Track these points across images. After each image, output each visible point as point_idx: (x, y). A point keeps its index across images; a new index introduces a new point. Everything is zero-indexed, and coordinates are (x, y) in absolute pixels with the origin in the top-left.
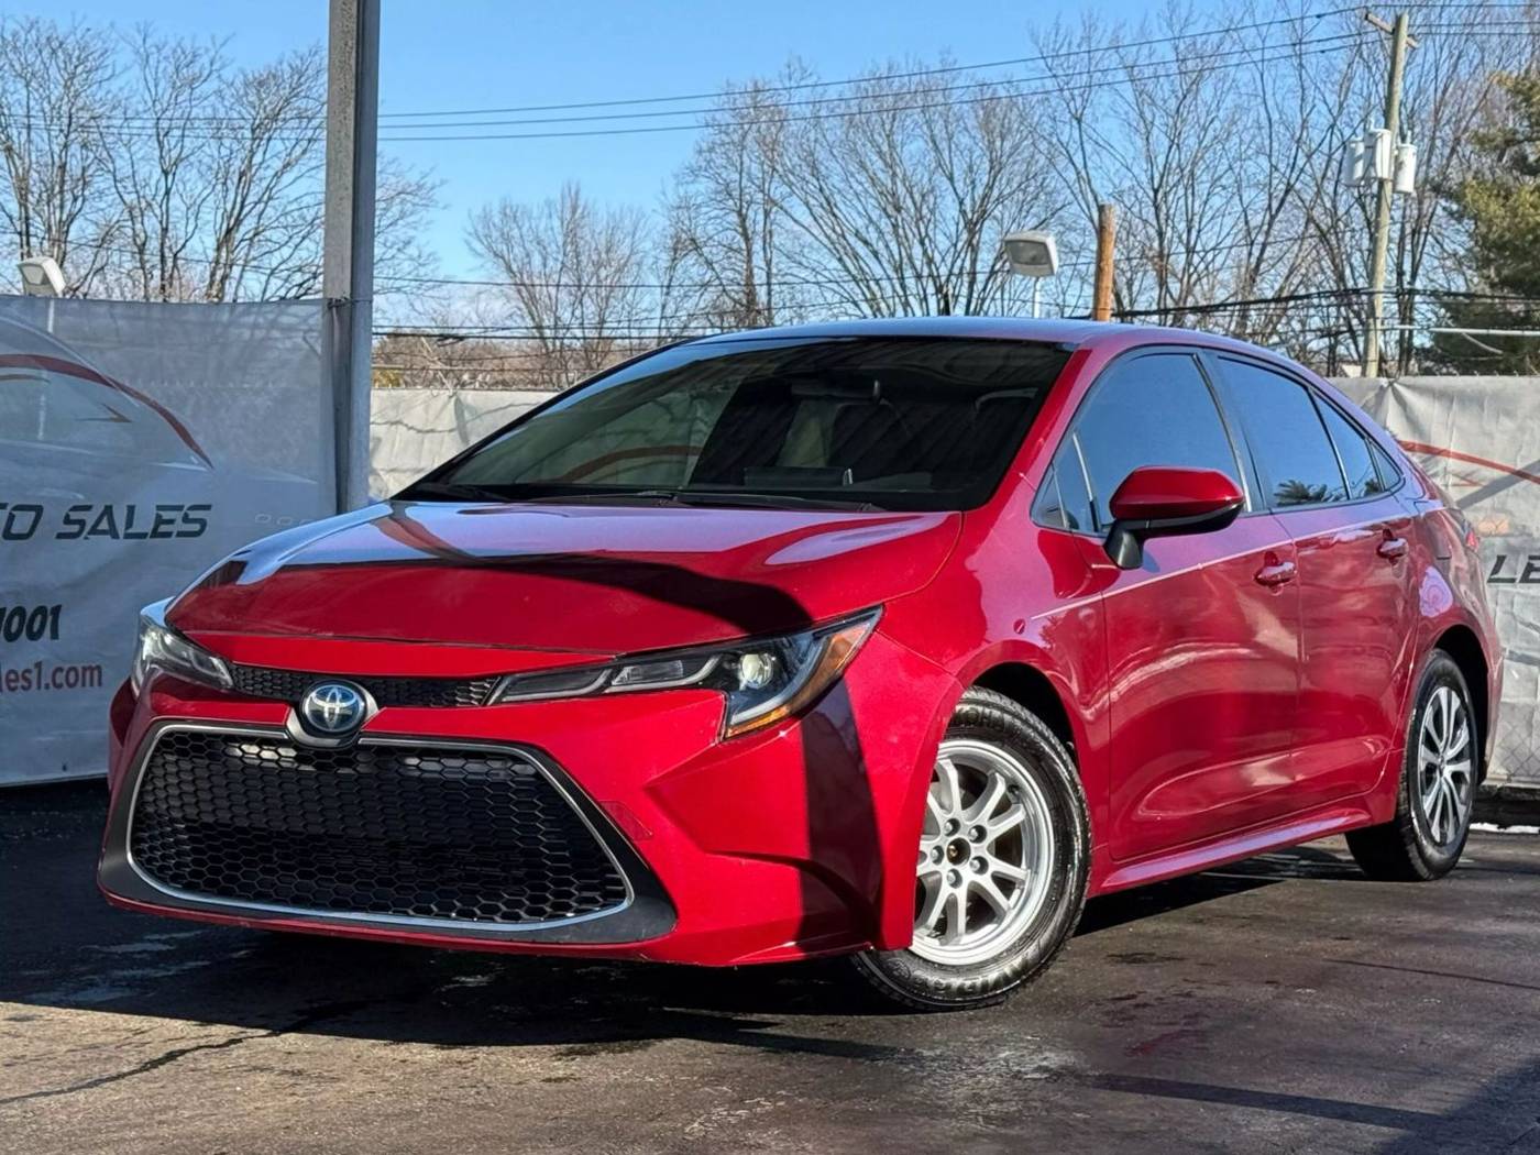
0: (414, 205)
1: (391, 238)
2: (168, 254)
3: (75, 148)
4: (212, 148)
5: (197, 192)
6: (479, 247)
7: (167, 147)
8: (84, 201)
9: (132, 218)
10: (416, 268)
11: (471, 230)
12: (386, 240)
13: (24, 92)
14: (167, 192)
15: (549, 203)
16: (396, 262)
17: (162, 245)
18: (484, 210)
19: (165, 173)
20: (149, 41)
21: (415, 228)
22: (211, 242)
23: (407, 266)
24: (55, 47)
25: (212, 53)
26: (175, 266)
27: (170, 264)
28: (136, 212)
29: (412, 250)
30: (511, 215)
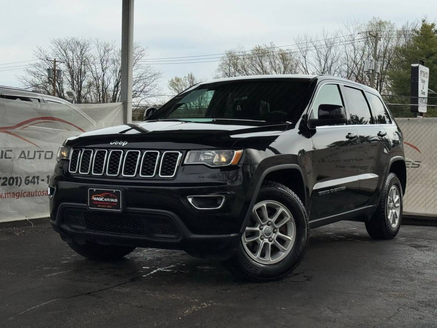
0: (157, 77)
1: (152, 85)
2: (104, 89)
3: (83, 66)
4: (113, 65)
5: (109, 75)
6: (171, 88)
7: (103, 65)
8: (85, 77)
9: (96, 80)
10: (158, 91)
11: (169, 84)
12: (151, 85)
13: (72, 54)
14: (104, 75)
15: (185, 77)
16: (154, 90)
17: (103, 87)
18: (172, 79)
19: (103, 71)
20: (99, 42)
21: (158, 82)
22: (113, 86)
23: (156, 91)
24: (78, 43)
25: (112, 44)
26: (105, 91)
27: (104, 91)
28: (97, 79)
29: (157, 87)
30: (178, 80)
